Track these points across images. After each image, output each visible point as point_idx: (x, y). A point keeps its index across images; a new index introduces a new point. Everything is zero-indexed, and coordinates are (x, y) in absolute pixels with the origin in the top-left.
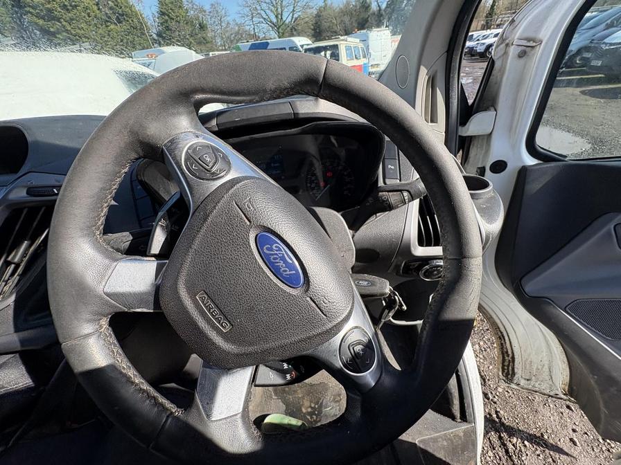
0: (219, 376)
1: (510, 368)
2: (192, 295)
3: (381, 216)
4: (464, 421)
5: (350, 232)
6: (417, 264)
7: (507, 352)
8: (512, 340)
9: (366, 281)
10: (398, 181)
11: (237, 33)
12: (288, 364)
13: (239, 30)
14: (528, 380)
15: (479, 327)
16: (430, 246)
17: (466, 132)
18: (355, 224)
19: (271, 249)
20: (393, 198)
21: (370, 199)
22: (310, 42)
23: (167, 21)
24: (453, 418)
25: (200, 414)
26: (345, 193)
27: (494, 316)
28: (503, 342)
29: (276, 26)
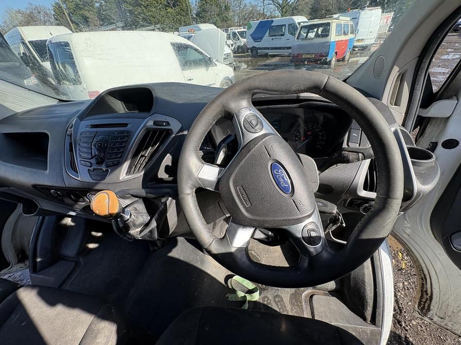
0: (239, 228)
1: (427, 304)
2: (235, 186)
3: (340, 166)
4: (373, 324)
5: (318, 172)
6: (359, 202)
7: (426, 291)
8: (432, 283)
9: (322, 203)
10: (358, 145)
11: (251, 12)
12: (272, 232)
13: (252, 10)
14: (441, 318)
15: (407, 271)
16: (373, 192)
17: (426, 114)
18: (322, 167)
19: (278, 172)
20: (351, 156)
21: (336, 155)
22: (306, 20)
23: (204, 4)
24: (365, 319)
25: (228, 241)
26: (318, 146)
27: (421, 261)
28: (424, 282)
29: (281, 7)
